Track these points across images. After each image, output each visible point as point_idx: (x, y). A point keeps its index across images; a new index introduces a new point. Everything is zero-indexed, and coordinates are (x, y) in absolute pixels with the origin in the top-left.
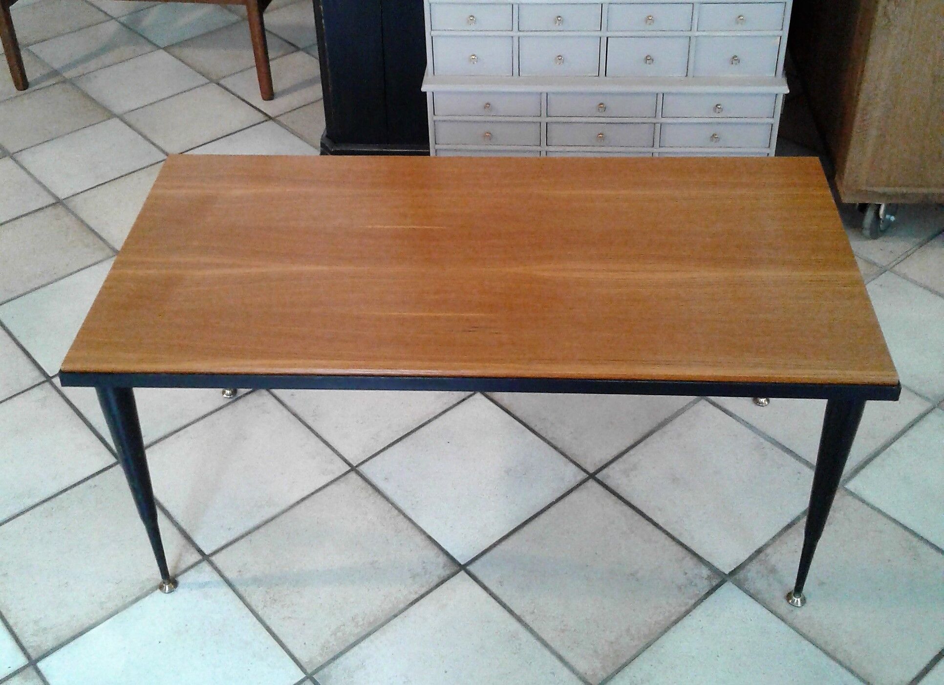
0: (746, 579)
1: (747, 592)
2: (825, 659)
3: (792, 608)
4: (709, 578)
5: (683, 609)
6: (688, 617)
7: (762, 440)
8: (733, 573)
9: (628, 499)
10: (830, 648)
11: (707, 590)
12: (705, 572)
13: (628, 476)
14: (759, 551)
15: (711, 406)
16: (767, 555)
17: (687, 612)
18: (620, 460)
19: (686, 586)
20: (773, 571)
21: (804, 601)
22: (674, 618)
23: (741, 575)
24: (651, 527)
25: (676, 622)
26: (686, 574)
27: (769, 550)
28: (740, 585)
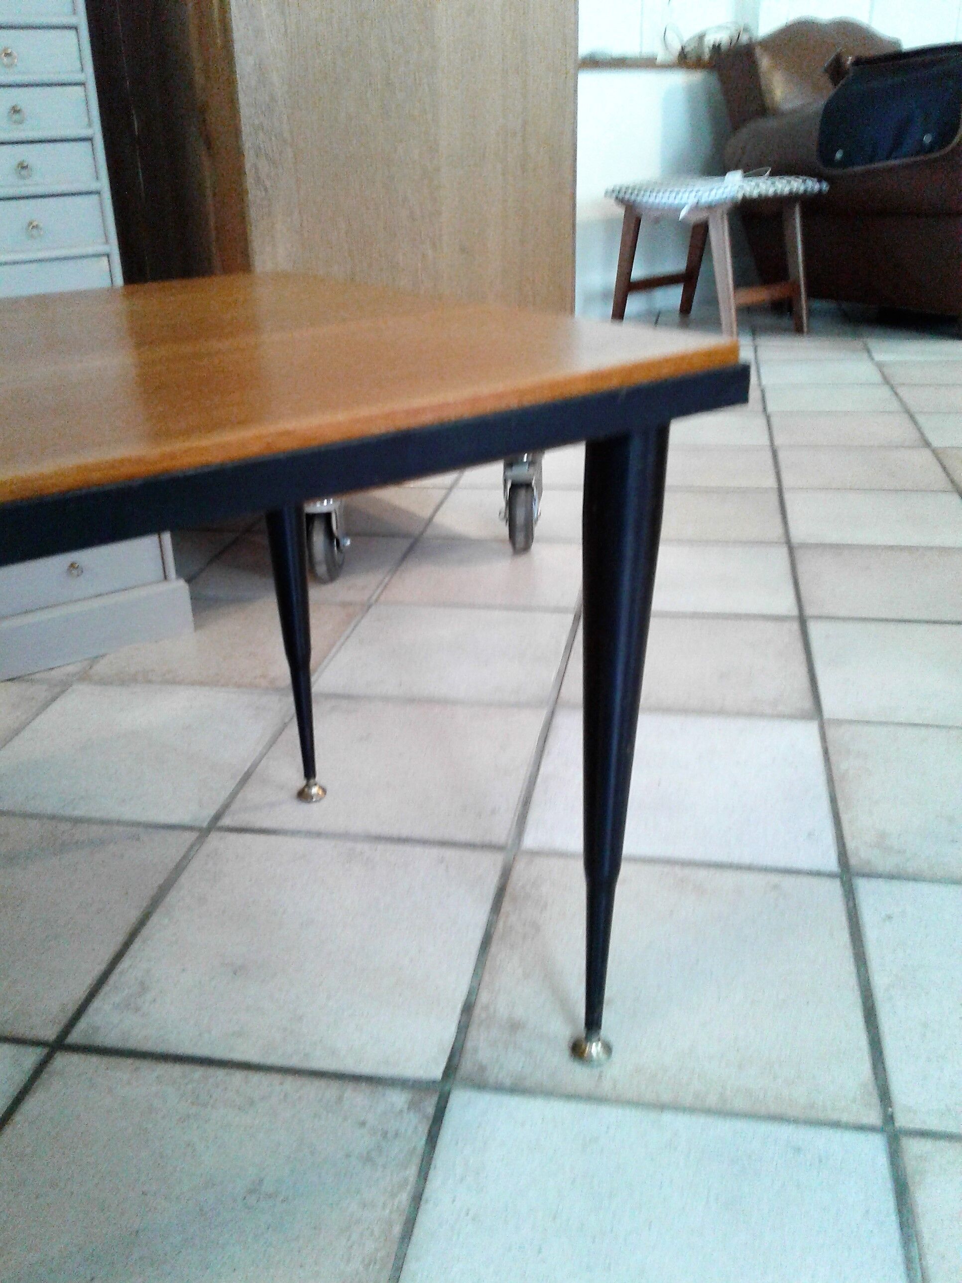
0: (482, 1069)
1: (499, 1088)
2: (724, 1127)
3: (596, 1072)
4: (413, 1105)
5: (404, 1198)
6: (423, 1207)
7: (349, 845)
8: (451, 1069)
9: (161, 1048)
10: (712, 1100)
11: (423, 1130)
12: (398, 1099)
13: (137, 1009)
14: (468, 1008)
15: (233, 837)
16: (486, 1008)
17: (417, 1199)
18: (106, 989)
19: (379, 1148)
20: (515, 1026)
21: (608, 1048)
22: (397, 1229)
23: (467, 1065)
24: (238, 1076)
25: (407, 1234)
26: (363, 1124)
27: (484, 997)
28: (480, 1084)
